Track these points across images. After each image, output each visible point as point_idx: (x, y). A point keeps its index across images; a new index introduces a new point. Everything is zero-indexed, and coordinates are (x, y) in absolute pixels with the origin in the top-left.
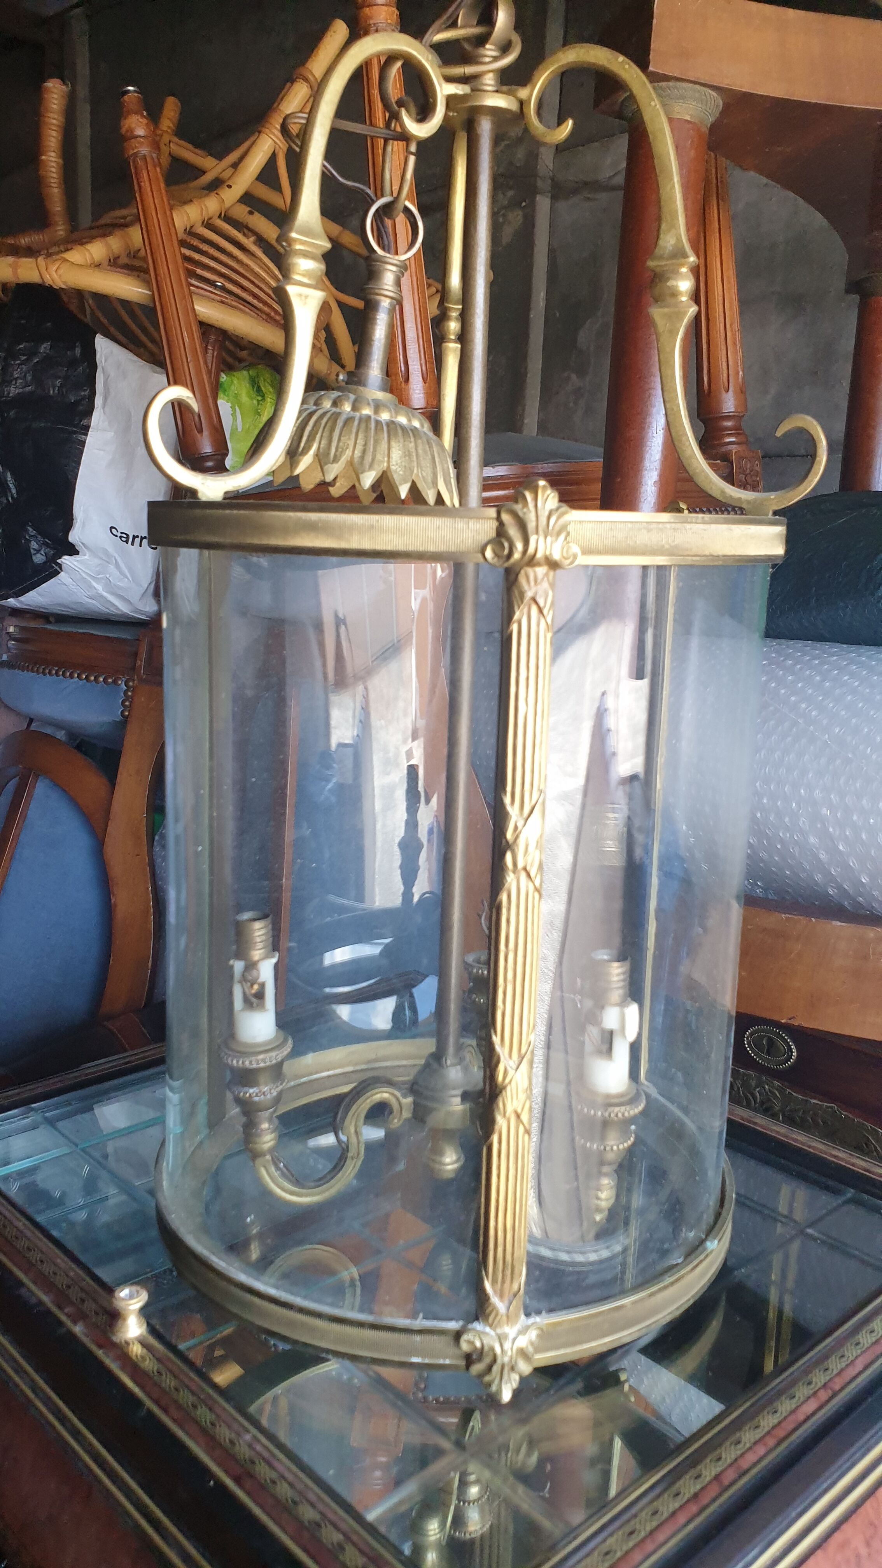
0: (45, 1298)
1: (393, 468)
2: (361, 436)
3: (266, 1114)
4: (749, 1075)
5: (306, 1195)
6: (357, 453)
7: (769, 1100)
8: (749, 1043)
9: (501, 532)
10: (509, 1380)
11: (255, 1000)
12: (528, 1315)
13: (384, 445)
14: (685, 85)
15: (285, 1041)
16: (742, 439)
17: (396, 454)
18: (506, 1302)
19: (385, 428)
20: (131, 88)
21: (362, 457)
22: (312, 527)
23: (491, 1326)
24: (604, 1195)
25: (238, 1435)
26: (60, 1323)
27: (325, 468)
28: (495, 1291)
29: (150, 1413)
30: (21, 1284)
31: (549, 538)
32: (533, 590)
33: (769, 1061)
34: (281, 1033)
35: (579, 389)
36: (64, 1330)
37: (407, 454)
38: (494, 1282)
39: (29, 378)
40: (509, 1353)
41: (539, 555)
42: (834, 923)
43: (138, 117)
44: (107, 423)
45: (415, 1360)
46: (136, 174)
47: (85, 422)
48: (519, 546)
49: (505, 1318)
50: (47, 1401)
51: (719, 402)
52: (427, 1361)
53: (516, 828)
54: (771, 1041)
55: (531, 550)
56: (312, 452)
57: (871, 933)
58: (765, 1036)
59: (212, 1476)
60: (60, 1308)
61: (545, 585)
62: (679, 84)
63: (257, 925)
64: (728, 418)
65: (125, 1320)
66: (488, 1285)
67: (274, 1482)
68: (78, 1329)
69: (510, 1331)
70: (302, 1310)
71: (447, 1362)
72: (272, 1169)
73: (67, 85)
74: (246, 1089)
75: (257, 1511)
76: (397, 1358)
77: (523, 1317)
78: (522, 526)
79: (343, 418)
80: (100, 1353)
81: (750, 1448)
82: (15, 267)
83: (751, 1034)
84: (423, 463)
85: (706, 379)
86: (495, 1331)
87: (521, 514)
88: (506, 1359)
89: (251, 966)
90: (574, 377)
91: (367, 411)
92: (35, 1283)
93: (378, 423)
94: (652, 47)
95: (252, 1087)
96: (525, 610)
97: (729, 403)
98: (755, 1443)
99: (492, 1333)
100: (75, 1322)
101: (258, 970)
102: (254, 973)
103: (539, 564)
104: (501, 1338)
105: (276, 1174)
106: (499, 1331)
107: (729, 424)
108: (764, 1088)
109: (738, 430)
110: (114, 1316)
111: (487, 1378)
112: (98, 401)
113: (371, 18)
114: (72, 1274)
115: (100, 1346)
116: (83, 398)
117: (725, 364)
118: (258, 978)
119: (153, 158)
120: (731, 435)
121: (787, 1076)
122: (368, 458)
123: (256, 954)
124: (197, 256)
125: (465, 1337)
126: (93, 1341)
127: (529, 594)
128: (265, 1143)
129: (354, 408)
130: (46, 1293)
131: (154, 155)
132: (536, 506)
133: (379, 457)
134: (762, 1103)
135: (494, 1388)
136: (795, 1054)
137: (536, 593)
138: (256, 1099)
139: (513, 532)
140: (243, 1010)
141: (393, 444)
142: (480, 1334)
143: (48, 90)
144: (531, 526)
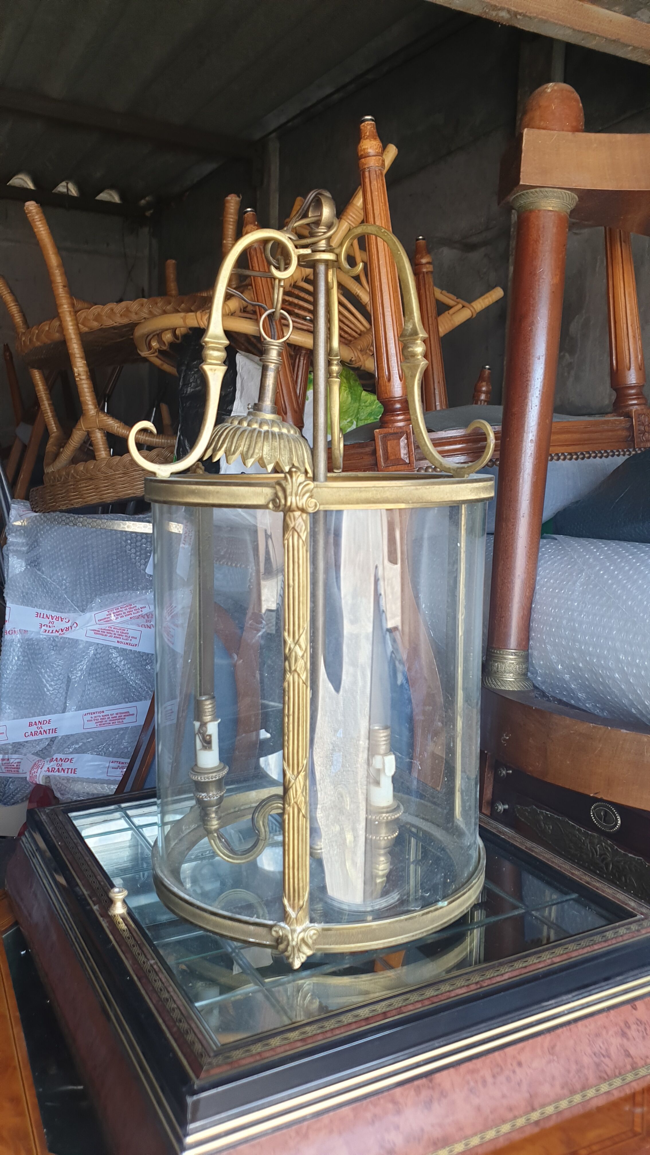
0: (85, 893)
1: (264, 456)
2: (248, 440)
3: (214, 809)
4: (594, 836)
5: (237, 859)
6: (245, 449)
7: (605, 854)
8: (593, 814)
9: (276, 495)
10: (298, 957)
11: (207, 744)
12: (312, 921)
13: (259, 445)
14: (547, 189)
15: (224, 768)
16: (641, 401)
17: (266, 449)
18: (296, 912)
19: (263, 435)
20: (249, 209)
21: (247, 451)
22: (193, 493)
23: (288, 924)
24: (382, 867)
25: (148, 960)
26: (89, 904)
27: (229, 457)
28: (290, 905)
29: (113, 946)
30: (78, 885)
31: (298, 498)
32: (293, 523)
33: (605, 827)
34: (222, 765)
35: (571, 363)
36: (88, 908)
37: (273, 449)
38: (289, 900)
39: (199, 382)
40: (296, 940)
41: (294, 505)
42: (622, 730)
43: (252, 226)
44: (242, 408)
45: (251, 940)
46: (251, 259)
47: (229, 408)
48: (283, 501)
49: (295, 921)
50: (79, 944)
51: (624, 377)
52: (257, 941)
53: (290, 649)
54: (606, 813)
55: (289, 504)
56: (223, 449)
57: (645, 738)
58: (602, 809)
59: (130, 975)
60: (91, 898)
61: (300, 520)
62: (542, 189)
63: (208, 702)
64: (631, 388)
65: (115, 904)
66: (286, 901)
67: (155, 981)
68: (95, 908)
69: (299, 928)
70: (199, 908)
71: (268, 943)
72: (218, 841)
73: (239, 197)
74: (201, 794)
75: (143, 992)
76: (242, 938)
77: (308, 922)
78: (284, 490)
79: (241, 430)
80: (101, 919)
81: (412, 1004)
82: (184, 319)
83: (595, 808)
84: (283, 453)
85: (614, 362)
86: (289, 926)
87: (284, 485)
88: (294, 943)
89: (204, 725)
90: (567, 355)
91: (255, 426)
92: (83, 886)
93: (259, 432)
94: (522, 170)
95: (203, 792)
96: (291, 533)
97: (632, 378)
98: (417, 1002)
99: (288, 928)
100: (95, 905)
101: (206, 728)
102: (204, 728)
103: (293, 511)
104: (293, 931)
105: (220, 845)
106: (292, 927)
107: (633, 391)
108: (602, 845)
109: (640, 395)
110: (111, 902)
111: (286, 954)
112: (238, 394)
113: (365, 164)
114: (102, 883)
115: (102, 916)
116: (230, 393)
117: (627, 352)
118: (206, 731)
119: (260, 249)
120: (634, 399)
121: (616, 837)
122: (251, 452)
123: (208, 718)
124: (296, 301)
125: (274, 929)
126: (100, 914)
127: (292, 525)
128: (212, 825)
129: (249, 425)
130: (86, 891)
131: (262, 247)
132: (292, 482)
133: (257, 451)
134: (601, 855)
135: (291, 960)
136: (619, 822)
137: (295, 525)
138: (206, 799)
139: (280, 494)
140: (201, 749)
141: (265, 443)
142: (282, 928)
143: (228, 201)
144: (288, 491)
